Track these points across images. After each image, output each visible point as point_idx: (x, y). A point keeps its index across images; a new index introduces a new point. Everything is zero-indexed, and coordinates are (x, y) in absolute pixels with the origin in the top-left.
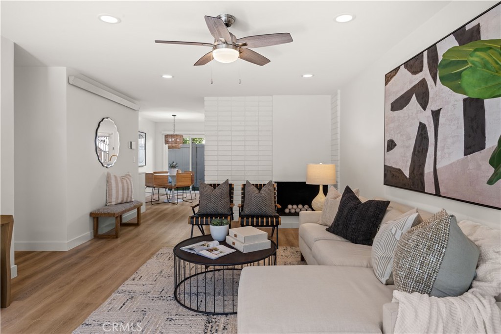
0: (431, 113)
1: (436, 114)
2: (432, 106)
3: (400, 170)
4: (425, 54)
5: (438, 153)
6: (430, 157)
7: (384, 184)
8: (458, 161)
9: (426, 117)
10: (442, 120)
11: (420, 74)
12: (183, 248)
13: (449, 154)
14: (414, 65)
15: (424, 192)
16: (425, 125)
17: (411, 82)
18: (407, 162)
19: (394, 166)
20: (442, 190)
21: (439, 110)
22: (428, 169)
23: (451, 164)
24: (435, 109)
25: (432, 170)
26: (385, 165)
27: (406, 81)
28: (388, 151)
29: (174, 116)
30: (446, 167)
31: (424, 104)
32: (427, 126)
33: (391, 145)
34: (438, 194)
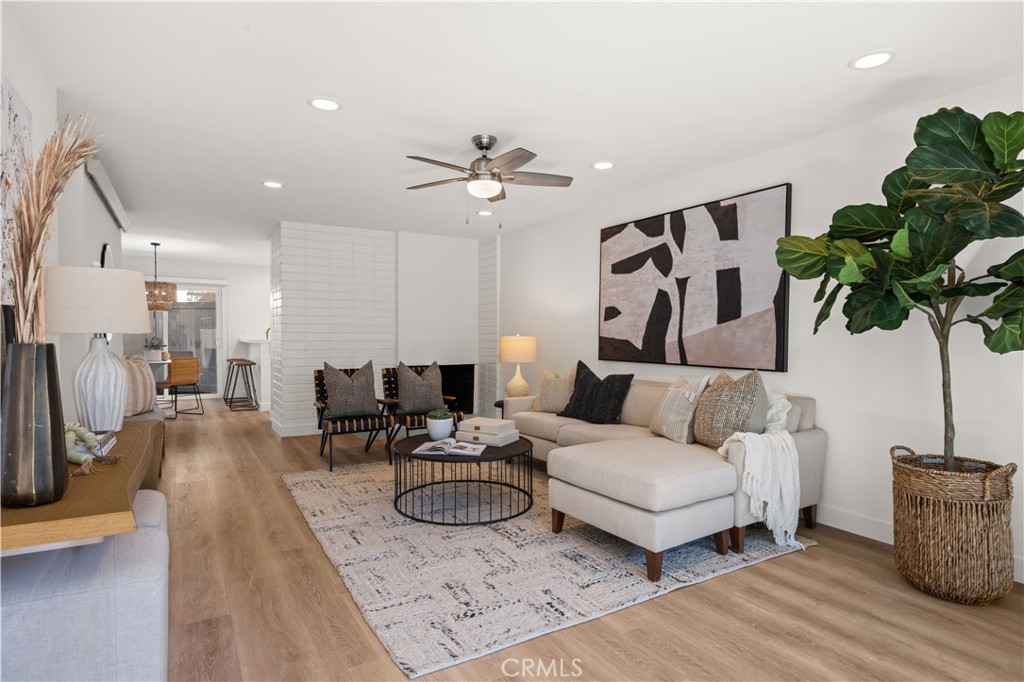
0: (675, 280)
1: (682, 284)
2: (677, 272)
3: (627, 341)
4: (667, 218)
5: (684, 322)
6: (674, 326)
7: (600, 359)
8: (710, 329)
9: (669, 285)
10: (689, 289)
11: (660, 237)
12: (417, 450)
13: (700, 323)
14: (651, 226)
15: (665, 363)
16: (666, 293)
17: (645, 245)
18: (638, 332)
19: (617, 337)
20: (690, 359)
21: (686, 279)
22: (671, 338)
23: (702, 333)
24: (680, 276)
25: (676, 338)
26: (600, 338)
27: (636, 242)
28: (606, 319)
29: (155, 244)
30: (696, 336)
31: (666, 271)
32: (670, 294)
33: (612, 313)
34: (684, 362)
